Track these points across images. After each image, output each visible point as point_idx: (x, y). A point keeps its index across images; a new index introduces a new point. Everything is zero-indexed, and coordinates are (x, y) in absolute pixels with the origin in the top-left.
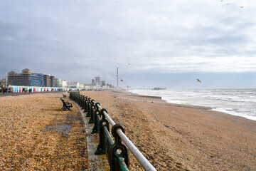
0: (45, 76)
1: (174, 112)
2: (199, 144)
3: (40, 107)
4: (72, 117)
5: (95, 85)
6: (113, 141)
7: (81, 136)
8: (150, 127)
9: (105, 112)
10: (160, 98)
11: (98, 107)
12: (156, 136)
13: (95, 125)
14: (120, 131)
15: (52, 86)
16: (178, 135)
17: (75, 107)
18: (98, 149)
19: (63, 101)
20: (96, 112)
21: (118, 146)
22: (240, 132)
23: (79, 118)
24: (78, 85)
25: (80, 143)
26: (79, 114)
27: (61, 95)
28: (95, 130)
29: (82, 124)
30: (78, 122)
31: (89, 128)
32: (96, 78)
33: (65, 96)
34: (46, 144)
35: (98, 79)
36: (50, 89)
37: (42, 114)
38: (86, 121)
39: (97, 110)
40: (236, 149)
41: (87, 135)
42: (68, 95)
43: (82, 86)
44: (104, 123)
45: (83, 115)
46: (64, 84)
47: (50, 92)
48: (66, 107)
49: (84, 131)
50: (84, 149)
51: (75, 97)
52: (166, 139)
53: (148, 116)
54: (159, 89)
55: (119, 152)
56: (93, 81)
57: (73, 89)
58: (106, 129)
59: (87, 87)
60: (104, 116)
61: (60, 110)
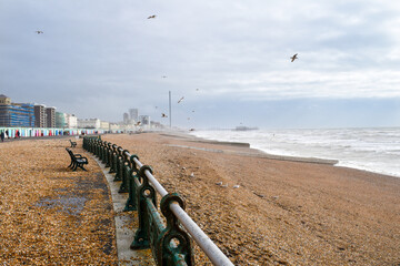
0: (37, 108)
1: (272, 170)
2: (318, 227)
3: (28, 164)
4: (88, 183)
5: (129, 123)
6: (162, 224)
7: (105, 217)
8: (230, 197)
9: (148, 172)
10: (248, 145)
11: (135, 164)
12: (241, 213)
13: (131, 196)
14: (176, 206)
15: (49, 126)
16: (281, 212)
17: (94, 163)
18: (136, 239)
19: (70, 153)
20: (131, 172)
21: (174, 233)
22: (390, 205)
23: (101, 183)
24: (98, 124)
25: (102, 229)
26: (101, 176)
27: (66, 142)
28: (130, 206)
29: (106, 193)
30: (99, 191)
31: (119, 202)
32: (132, 111)
33: (74, 145)
34: (39, 232)
35: (134, 112)
36: (46, 131)
37: (32, 178)
38: (113, 188)
39: (135, 168)
40: (384, 235)
41: (115, 214)
42: (79, 142)
43: (106, 126)
44: (147, 193)
45: (109, 177)
46: (73, 121)
47: (46, 138)
48: (76, 164)
49: (110, 208)
50: (111, 240)
51: (93, 145)
52: (259, 218)
53: (227, 178)
54: (244, 129)
55: (174, 243)
56: (126, 115)
57: (89, 131)
58: (150, 202)
59: (115, 128)
60: (147, 180)
61: (66, 170)
